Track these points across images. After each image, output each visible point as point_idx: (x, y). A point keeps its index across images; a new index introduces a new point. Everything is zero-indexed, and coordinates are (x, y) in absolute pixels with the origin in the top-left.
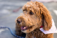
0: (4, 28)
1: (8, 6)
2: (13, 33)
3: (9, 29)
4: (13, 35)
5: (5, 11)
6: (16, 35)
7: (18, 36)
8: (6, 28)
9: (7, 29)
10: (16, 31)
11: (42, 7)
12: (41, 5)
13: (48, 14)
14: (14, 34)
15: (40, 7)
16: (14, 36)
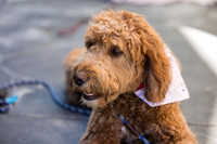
0: (30, 84)
1: (43, 16)
2: (60, 97)
3: (46, 86)
4: (58, 104)
5: (33, 34)
6: (67, 106)
7: (73, 108)
8: (37, 83)
9: (40, 87)
10: (67, 93)
11: (145, 31)
12: (142, 25)
13: (161, 53)
14: (62, 103)
15: (139, 33)
16: (63, 107)
